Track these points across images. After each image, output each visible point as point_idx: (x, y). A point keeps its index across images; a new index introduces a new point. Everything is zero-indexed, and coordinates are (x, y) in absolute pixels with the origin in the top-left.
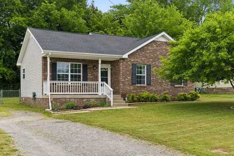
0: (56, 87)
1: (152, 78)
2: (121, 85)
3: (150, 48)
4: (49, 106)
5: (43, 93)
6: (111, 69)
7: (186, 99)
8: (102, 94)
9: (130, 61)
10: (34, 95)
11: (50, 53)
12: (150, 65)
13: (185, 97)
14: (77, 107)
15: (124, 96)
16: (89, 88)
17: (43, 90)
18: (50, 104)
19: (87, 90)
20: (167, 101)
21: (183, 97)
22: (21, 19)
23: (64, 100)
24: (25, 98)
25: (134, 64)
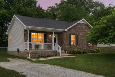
0: (31, 46)
1: (78, 42)
2: (64, 45)
3: (77, 26)
4: (29, 56)
5: (24, 49)
6: (58, 37)
7: (94, 52)
8: (55, 50)
9: (68, 33)
10: (18, 50)
11: (29, 28)
12: (77, 35)
13: (94, 51)
14: (44, 56)
15: (65, 51)
16: (47, 46)
17: (24, 47)
18: (29, 55)
19: (46, 47)
20: (86, 53)
21: (93, 51)
22: (5, 11)
23: (36, 53)
24: (11, 51)
25: (70, 34)
